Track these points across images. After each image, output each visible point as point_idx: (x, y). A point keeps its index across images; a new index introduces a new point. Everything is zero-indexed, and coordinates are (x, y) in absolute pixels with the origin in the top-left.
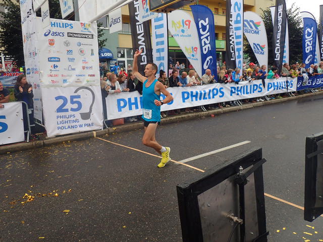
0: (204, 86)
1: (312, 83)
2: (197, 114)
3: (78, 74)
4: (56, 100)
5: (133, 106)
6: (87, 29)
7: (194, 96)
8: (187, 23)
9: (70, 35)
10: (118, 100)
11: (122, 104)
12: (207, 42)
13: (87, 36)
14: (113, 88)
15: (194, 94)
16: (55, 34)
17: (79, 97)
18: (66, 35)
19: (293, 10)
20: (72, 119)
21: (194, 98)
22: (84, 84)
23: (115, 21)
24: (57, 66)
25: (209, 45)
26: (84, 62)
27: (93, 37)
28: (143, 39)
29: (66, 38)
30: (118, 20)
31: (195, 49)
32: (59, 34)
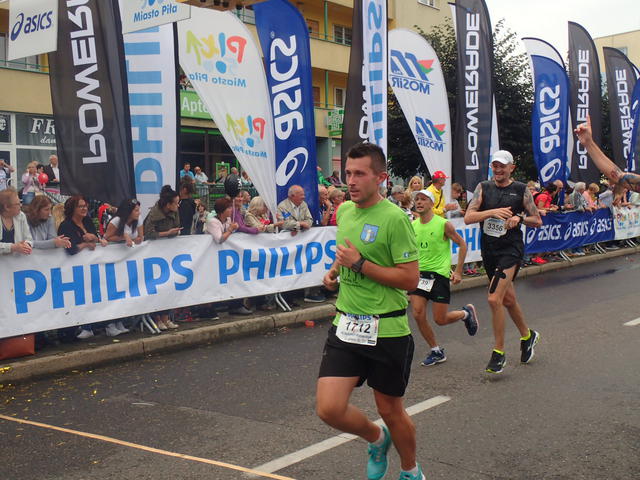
0: (285, 235)
1: (563, 235)
2: (264, 318)
5: (69, 296)
7: (254, 265)
8: (235, 44)
10: (16, 273)
11: (30, 286)
12: (294, 104)
14: (9, 236)
15: (255, 258)
19: (498, 38)
21: (254, 271)
23: (33, 24)
25: (297, 116)
28: (95, 84)
30: (45, 22)
31: (258, 124)
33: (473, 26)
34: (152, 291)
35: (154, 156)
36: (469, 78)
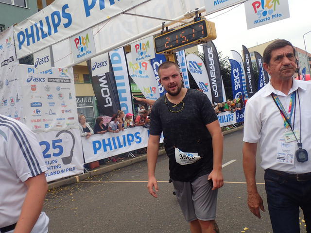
3: (58, 118)
4: (40, 145)
5: (108, 148)
6: (65, 74)
8: (144, 65)
9: (50, 80)
10: (93, 142)
11: (97, 145)
13: (65, 81)
16: (36, 80)
17: (60, 141)
18: (46, 80)
20: (55, 164)
22: (64, 127)
23: (101, 65)
24: (39, 111)
26: (63, 105)
27: (70, 81)
28: (105, 82)
29: (46, 83)
30: (105, 64)
31: (153, 89)
32: (40, 80)
33: (210, 51)
34: (130, 145)
35: (124, 102)
36: (212, 68)
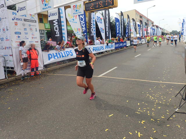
3: (30, 41)
5: (56, 57)
6: (33, 18)
9: (25, 20)
12: (84, 26)
13: (33, 21)
18: (23, 20)
23: (53, 14)
25: (84, 28)
26: (33, 35)
29: (23, 22)
31: (79, 30)
32: (19, 20)
35: (64, 35)
36: (107, 21)
